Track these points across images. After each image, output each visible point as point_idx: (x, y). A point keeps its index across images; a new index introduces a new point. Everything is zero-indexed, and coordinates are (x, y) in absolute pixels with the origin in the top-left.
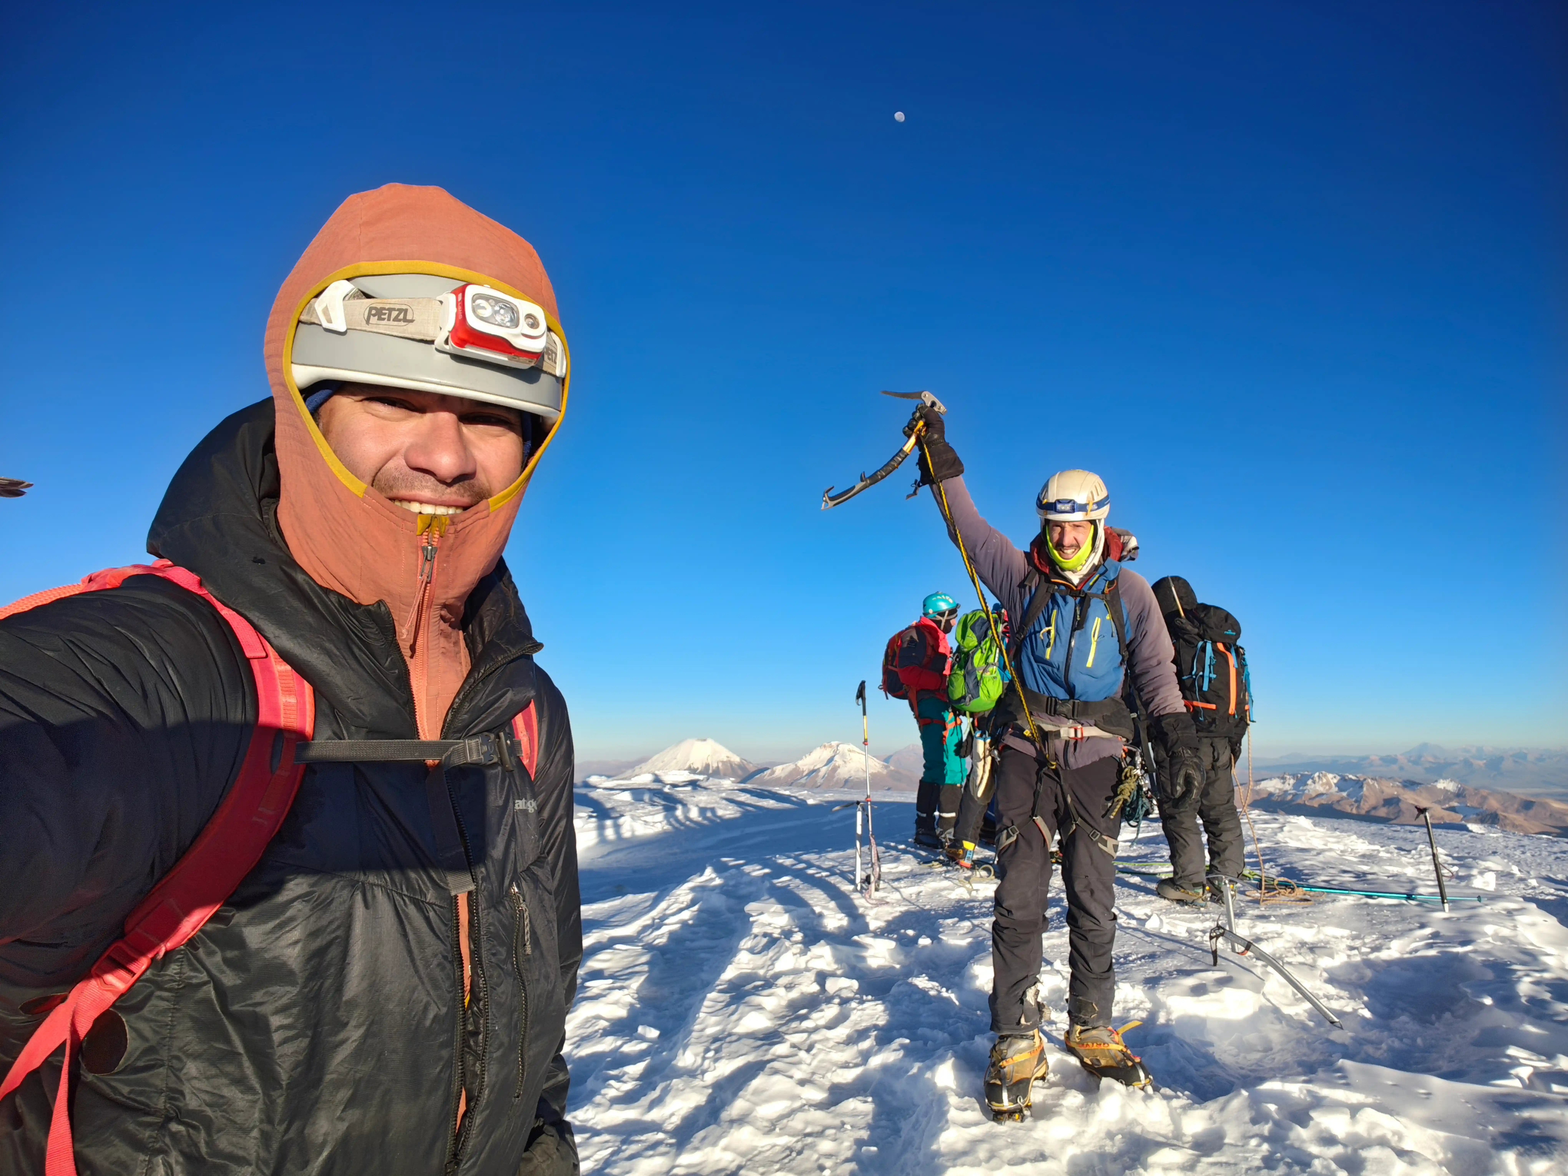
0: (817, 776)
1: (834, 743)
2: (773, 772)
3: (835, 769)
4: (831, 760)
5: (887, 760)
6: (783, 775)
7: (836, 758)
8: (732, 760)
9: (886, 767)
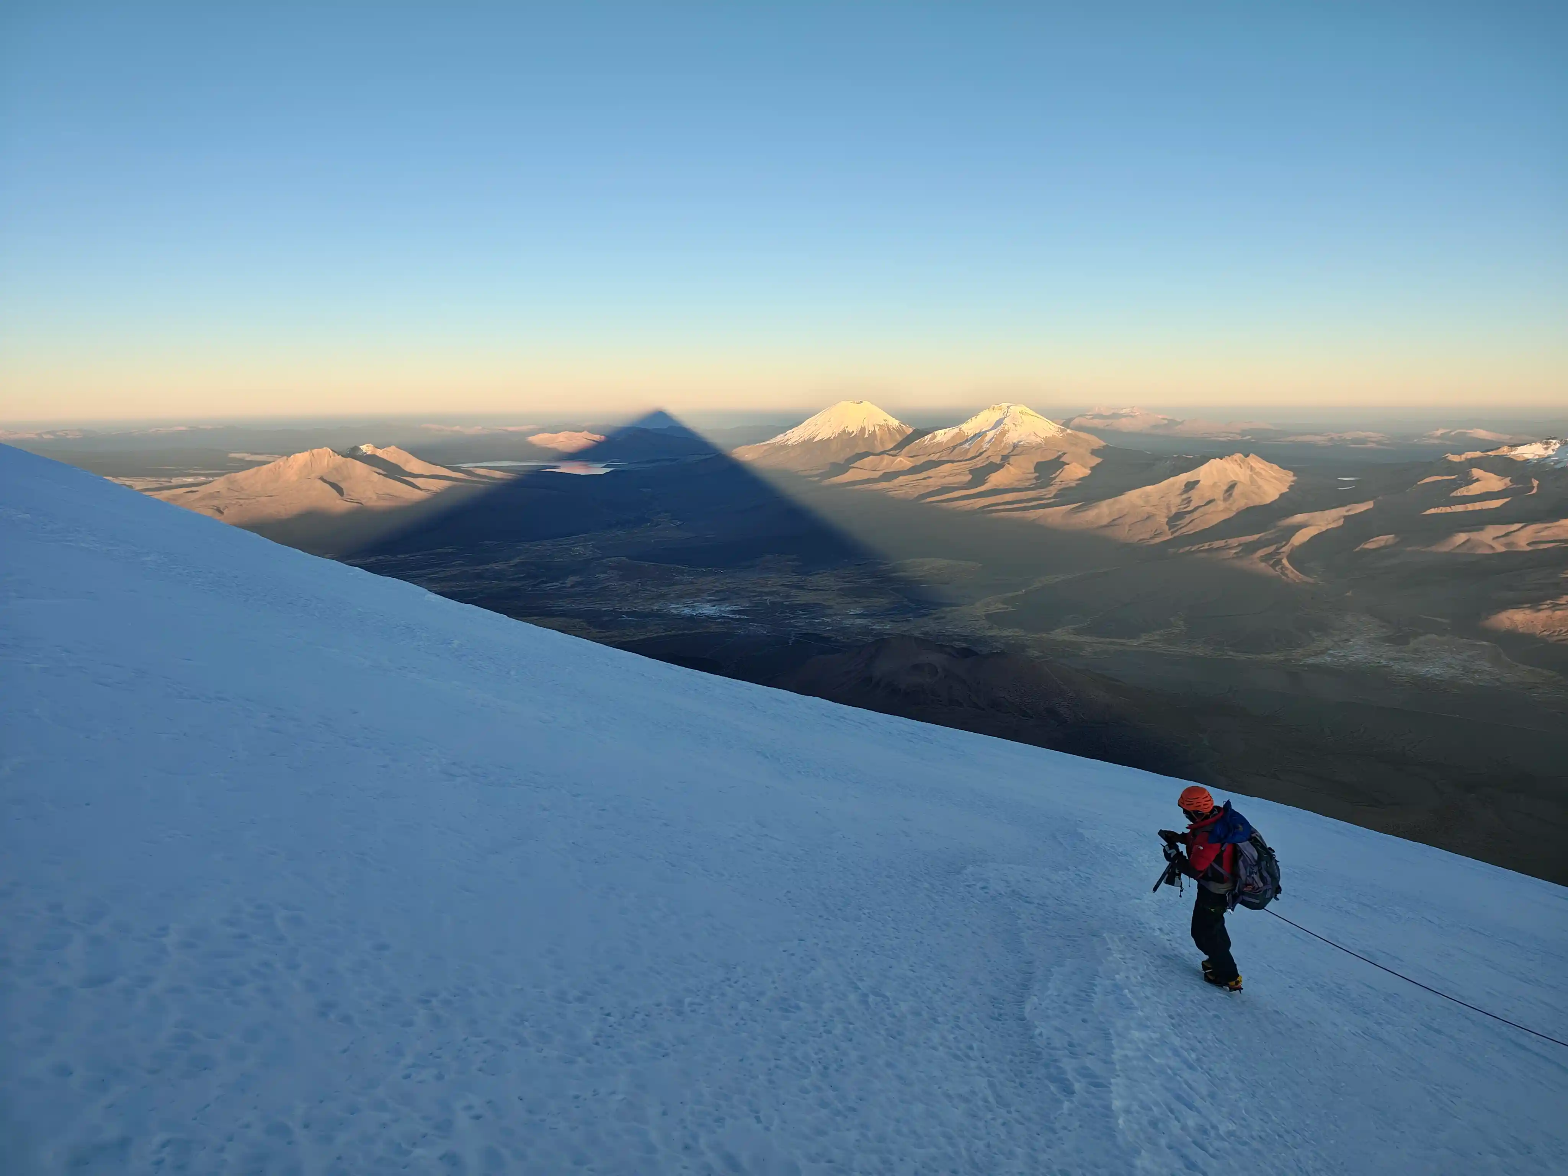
0: (982, 440)
1: (1005, 405)
2: (935, 437)
3: (1003, 433)
4: (999, 422)
5: (1066, 424)
6: (945, 440)
7: (1006, 421)
8: (890, 424)
9: (1062, 431)
